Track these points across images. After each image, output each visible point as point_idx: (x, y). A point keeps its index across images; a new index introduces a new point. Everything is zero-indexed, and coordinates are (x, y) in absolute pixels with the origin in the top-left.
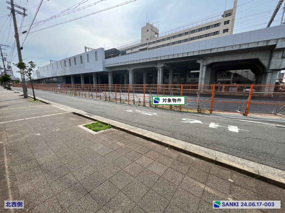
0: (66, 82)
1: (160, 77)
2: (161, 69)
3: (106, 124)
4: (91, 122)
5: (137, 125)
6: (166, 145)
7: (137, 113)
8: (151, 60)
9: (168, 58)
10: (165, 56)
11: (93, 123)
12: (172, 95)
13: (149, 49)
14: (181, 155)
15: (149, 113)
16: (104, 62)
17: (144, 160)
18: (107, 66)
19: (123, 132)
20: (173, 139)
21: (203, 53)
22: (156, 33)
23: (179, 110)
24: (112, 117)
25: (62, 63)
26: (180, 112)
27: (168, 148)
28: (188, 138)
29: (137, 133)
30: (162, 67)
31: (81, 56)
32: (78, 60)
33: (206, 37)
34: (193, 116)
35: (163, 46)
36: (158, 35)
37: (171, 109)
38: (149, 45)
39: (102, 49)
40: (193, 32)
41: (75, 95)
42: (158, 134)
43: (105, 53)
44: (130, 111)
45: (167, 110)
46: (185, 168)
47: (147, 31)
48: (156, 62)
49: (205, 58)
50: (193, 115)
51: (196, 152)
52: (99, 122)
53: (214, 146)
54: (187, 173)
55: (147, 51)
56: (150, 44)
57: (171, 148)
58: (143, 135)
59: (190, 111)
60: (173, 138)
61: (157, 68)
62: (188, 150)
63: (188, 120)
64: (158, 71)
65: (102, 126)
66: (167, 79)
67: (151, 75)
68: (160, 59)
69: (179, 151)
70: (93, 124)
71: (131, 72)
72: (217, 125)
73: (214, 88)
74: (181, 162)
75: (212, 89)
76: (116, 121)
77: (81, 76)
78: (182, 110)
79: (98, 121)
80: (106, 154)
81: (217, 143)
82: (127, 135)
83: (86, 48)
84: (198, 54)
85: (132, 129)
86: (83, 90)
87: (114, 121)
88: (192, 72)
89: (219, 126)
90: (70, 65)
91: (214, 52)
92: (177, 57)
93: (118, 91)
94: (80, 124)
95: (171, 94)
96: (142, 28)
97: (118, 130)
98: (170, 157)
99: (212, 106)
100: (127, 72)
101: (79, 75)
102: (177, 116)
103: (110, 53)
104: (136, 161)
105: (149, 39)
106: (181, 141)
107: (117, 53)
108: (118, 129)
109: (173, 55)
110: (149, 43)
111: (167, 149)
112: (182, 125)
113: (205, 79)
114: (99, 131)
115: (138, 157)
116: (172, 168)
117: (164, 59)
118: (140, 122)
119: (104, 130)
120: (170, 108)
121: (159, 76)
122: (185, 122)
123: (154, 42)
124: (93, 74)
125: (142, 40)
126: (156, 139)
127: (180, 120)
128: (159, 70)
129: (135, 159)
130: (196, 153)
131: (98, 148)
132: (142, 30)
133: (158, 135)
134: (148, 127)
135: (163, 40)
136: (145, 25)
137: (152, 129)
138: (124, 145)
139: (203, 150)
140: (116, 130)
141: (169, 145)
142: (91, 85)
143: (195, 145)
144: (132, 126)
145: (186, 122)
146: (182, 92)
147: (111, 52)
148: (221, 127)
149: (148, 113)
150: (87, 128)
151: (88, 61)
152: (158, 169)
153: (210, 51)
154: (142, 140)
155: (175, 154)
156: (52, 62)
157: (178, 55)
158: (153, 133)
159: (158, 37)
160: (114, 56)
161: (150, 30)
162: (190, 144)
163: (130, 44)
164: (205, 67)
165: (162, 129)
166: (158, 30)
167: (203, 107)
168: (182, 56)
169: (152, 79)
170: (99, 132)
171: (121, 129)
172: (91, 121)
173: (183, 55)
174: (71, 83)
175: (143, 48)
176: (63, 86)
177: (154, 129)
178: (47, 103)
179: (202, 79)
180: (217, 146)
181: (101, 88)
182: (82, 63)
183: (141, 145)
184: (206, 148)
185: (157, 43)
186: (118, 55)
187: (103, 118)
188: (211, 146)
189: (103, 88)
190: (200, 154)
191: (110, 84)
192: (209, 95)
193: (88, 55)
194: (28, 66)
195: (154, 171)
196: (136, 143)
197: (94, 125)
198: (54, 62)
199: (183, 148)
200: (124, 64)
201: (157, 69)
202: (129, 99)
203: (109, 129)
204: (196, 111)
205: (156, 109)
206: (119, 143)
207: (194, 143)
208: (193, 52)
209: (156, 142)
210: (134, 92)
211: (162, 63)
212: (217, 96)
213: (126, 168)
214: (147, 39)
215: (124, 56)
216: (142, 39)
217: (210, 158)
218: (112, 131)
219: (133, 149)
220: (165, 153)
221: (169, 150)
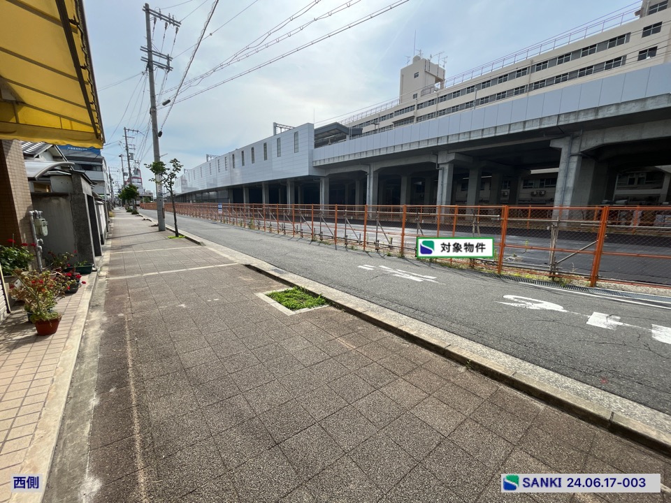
0: (232, 199)
1: (445, 186)
2: (447, 167)
3: (315, 295)
4: (281, 287)
5: (384, 301)
6: (459, 359)
7: (385, 275)
8: (423, 146)
9: (468, 139)
10: (459, 134)
11: (286, 289)
12: (476, 231)
13: (419, 119)
14: (503, 392)
15: (414, 276)
16: (311, 155)
17: (402, 391)
18: (318, 164)
19: (351, 316)
20: (479, 347)
21: (572, 120)
22: (438, 80)
23: (496, 272)
24: (327, 278)
25: (228, 160)
26: (498, 276)
27: (465, 367)
28: (522, 348)
29: (385, 322)
30: (450, 162)
31: (265, 145)
32: (259, 153)
33: (580, 76)
34: (536, 291)
35: (455, 109)
36: (442, 85)
37: (473, 267)
38: (418, 108)
39: (310, 125)
40: (541, 66)
41: (251, 226)
42: (439, 329)
43: (315, 135)
44: (368, 267)
45: (462, 269)
46: (513, 429)
47: (415, 77)
48: (435, 151)
49: (576, 133)
50: (536, 287)
51: (548, 389)
52: (299, 288)
53: (604, 379)
54: (521, 441)
55: (414, 125)
56: (420, 106)
57: (472, 369)
58: (400, 328)
59: (528, 276)
60: (478, 342)
61: (438, 165)
62: (524, 381)
63: (521, 299)
64: (440, 172)
65: (305, 299)
66: (462, 190)
67: (420, 183)
68: (446, 143)
69: (496, 379)
70: (286, 292)
71: (372, 175)
72: (616, 320)
73: (605, 215)
74: (501, 409)
75: (599, 219)
76: (335, 290)
77: (263, 186)
78: (503, 273)
79: (297, 286)
80: (315, 364)
81: (615, 373)
82: (362, 325)
83: (275, 125)
84: (555, 125)
85: (372, 310)
86: (267, 216)
87: (331, 289)
88: (533, 172)
89: (621, 324)
90: (243, 164)
91: (607, 116)
92: (493, 135)
93: (342, 221)
94: (259, 291)
95: (474, 229)
96: (402, 70)
97: (339, 311)
98: (469, 392)
99: (597, 265)
100: (362, 177)
101: (260, 184)
102: (489, 288)
103: (327, 134)
104: (384, 389)
105: (419, 96)
106: (501, 354)
107: (341, 132)
108: (340, 309)
109: (483, 130)
110: (418, 105)
111: (462, 369)
112: (505, 311)
113: (574, 190)
114: (299, 309)
115: (388, 381)
116: (477, 422)
117: (457, 141)
118: (393, 296)
119: (309, 308)
120: (470, 266)
121: (442, 185)
122: (512, 304)
123: (431, 102)
124: (289, 183)
125: (401, 100)
126: (434, 341)
127: (499, 299)
128: (443, 169)
129: (381, 385)
130: (547, 392)
131: (297, 347)
132: (402, 76)
133: (439, 332)
134: (411, 310)
135: (456, 94)
136: (411, 63)
137: (422, 314)
138: (354, 347)
139: (567, 387)
140: (336, 310)
141: (468, 360)
142: (283, 207)
143: (543, 370)
144: (372, 304)
145: (516, 305)
146: (504, 226)
147: (328, 132)
148: (628, 327)
149: (410, 275)
150: (273, 301)
151: (279, 154)
152: (439, 419)
153: (593, 114)
154: (396, 339)
155: (486, 387)
156: (209, 159)
157: (496, 130)
158: (426, 326)
159: (442, 87)
160: (334, 141)
161: (421, 74)
162: (527, 364)
163: (373, 111)
164: (575, 159)
165: (447, 318)
166: (444, 71)
167: (570, 267)
168: (507, 133)
169: (424, 191)
170: (298, 311)
171: (348, 308)
172: (281, 284)
173: (509, 130)
174: (243, 203)
175: (402, 117)
176: (228, 208)
177: (427, 316)
178: (198, 243)
179: (565, 190)
180: (616, 380)
181: (303, 212)
182: (266, 158)
183: (393, 352)
184: (579, 383)
185: (440, 104)
186: (343, 138)
187: (307, 280)
188: (594, 379)
189: (307, 213)
190: (559, 396)
191: (322, 203)
192: (589, 236)
193: (279, 140)
194: (169, 166)
195: (429, 421)
196: (383, 346)
197: (288, 294)
198: (212, 158)
199: (507, 374)
200: (357, 157)
201: (438, 167)
202: (365, 238)
203: (319, 307)
204: (546, 278)
205: (432, 265)
206: (342, 341)
207: (541, 364)
208: (541, 119)
209: (433, 348)
210: (378, 222)
211: (452, 151)
212: (613, 238)
213: (360, 402)
214: (415, 96)
215: (358, 140)
216: (401, 97)
217: (592, 411)
218: (326, 312)
219: (375, 359)
220: (459, 381)
221: (468, 374)
